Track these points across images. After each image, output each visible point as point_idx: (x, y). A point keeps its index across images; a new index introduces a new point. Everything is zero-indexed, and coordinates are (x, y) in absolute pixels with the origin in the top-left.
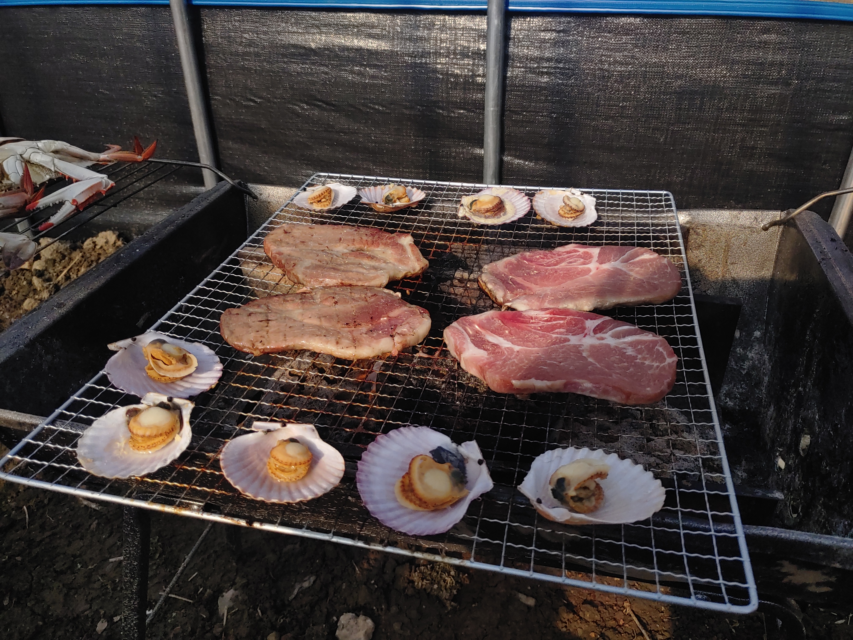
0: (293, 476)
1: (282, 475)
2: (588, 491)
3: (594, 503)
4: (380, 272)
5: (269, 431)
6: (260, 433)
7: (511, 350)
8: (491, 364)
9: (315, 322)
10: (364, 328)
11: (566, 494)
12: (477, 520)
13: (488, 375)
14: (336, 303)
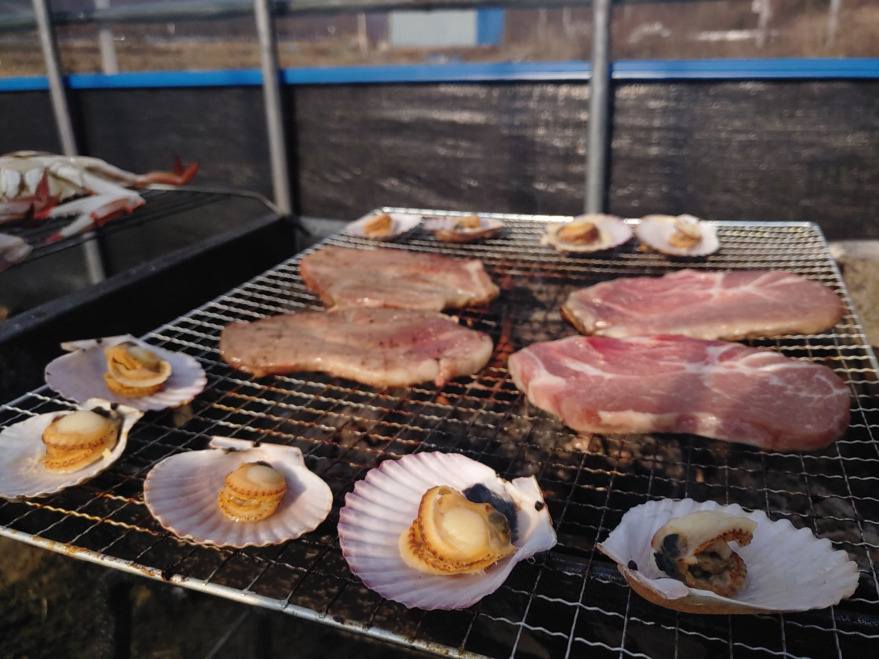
0: (251, 514)
1: (238, 511)
2: (718, 561)
3: (729, 582)
4: (435, 296)
5: (231, 450)
6: (219, 452)
7: (600, 379)
8: (569, 393)
9: (340, 340)
10: (402, 349)
11: (681, 560)
12: (528, 597)
13: (564, 406)
14: (372, 321)
